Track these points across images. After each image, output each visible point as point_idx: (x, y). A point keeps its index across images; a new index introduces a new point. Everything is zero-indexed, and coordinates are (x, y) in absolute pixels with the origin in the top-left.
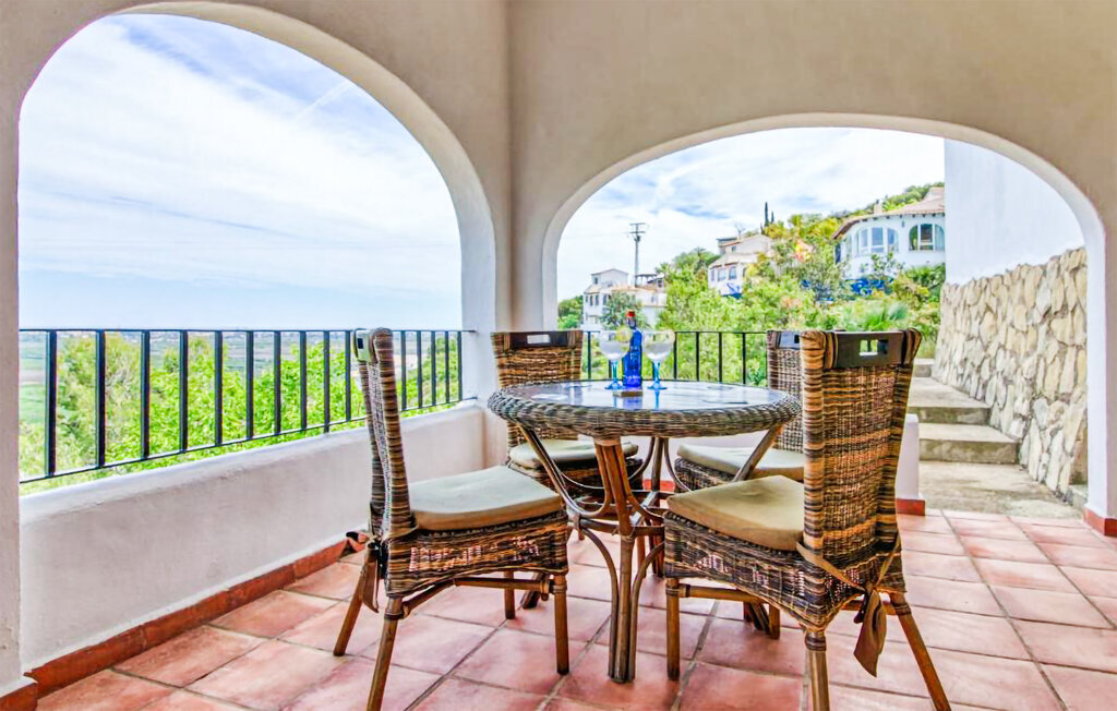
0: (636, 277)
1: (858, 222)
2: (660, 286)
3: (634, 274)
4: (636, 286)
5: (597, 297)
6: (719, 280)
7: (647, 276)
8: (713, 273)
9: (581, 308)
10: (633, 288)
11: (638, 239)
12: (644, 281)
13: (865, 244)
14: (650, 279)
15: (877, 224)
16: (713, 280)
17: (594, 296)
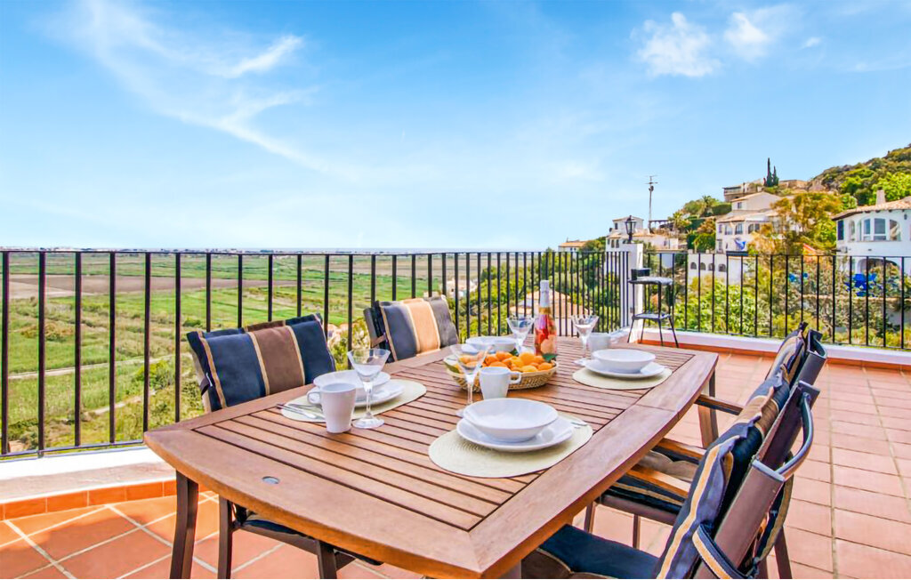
0: (650, 222)
1: (861, 212)
2: (671, 230)
3: (648, 220)
4: (652, 231)
5: (618, 241)
6: (726, 233)
7: (660, 221)
8: (720, 226)
9: (604, 248)
10: (649, 234)
11: (652, 189)
12: (656, 226)
13: (868, 232)
14: (662, 223)
15: (880, 216)
16: (720, 232)
17: (615, 240)
